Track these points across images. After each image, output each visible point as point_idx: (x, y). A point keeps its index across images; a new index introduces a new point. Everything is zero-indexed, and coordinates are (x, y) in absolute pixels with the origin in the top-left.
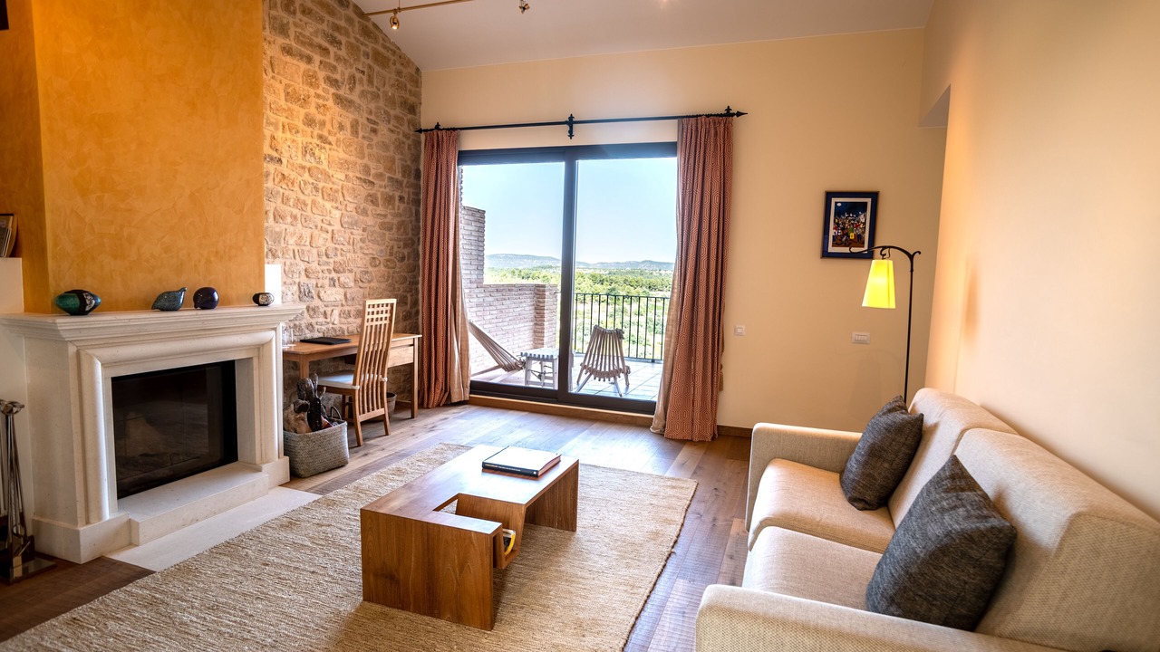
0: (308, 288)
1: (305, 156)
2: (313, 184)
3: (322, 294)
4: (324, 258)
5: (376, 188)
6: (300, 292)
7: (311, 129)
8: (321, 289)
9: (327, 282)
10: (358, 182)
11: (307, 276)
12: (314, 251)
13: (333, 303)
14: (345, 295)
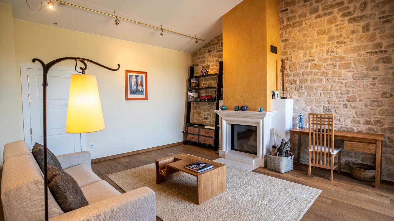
0: (329, 108)
1: (328, 54)
2: (332, 64)
3: (337, 111)
4: (340, 95)
5: (388, 53)
6: (324, 110)
7: (332, 41)
8: (337, 109)
9: (342, 106)
10: (368, 55)
11: (329, 103)
12: (334, 93)
13: (346, 116)
14: (356, 112)
